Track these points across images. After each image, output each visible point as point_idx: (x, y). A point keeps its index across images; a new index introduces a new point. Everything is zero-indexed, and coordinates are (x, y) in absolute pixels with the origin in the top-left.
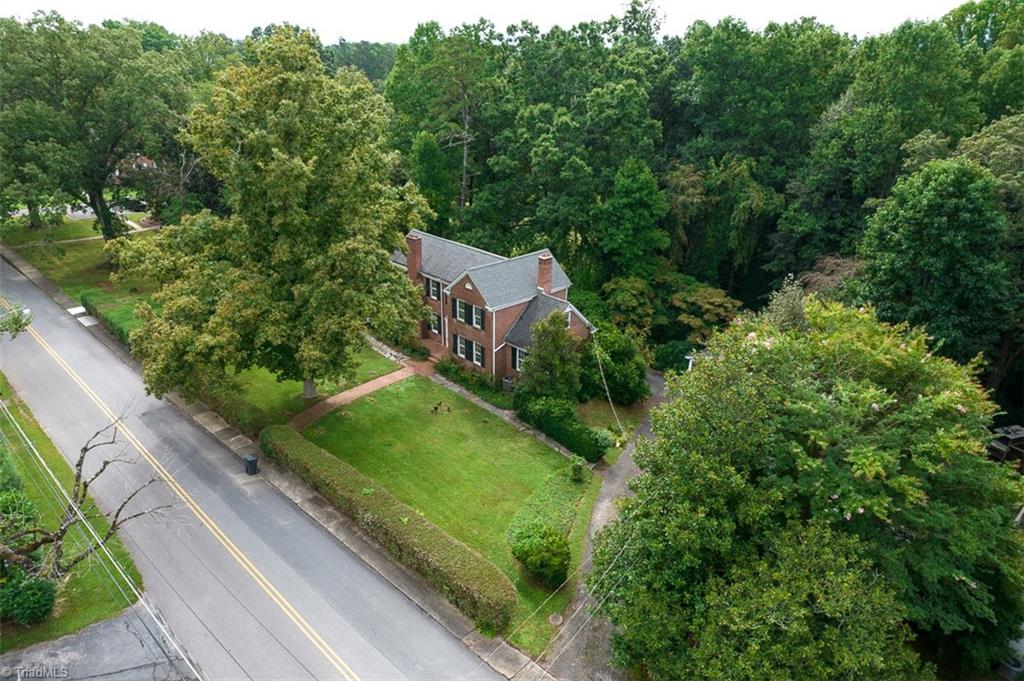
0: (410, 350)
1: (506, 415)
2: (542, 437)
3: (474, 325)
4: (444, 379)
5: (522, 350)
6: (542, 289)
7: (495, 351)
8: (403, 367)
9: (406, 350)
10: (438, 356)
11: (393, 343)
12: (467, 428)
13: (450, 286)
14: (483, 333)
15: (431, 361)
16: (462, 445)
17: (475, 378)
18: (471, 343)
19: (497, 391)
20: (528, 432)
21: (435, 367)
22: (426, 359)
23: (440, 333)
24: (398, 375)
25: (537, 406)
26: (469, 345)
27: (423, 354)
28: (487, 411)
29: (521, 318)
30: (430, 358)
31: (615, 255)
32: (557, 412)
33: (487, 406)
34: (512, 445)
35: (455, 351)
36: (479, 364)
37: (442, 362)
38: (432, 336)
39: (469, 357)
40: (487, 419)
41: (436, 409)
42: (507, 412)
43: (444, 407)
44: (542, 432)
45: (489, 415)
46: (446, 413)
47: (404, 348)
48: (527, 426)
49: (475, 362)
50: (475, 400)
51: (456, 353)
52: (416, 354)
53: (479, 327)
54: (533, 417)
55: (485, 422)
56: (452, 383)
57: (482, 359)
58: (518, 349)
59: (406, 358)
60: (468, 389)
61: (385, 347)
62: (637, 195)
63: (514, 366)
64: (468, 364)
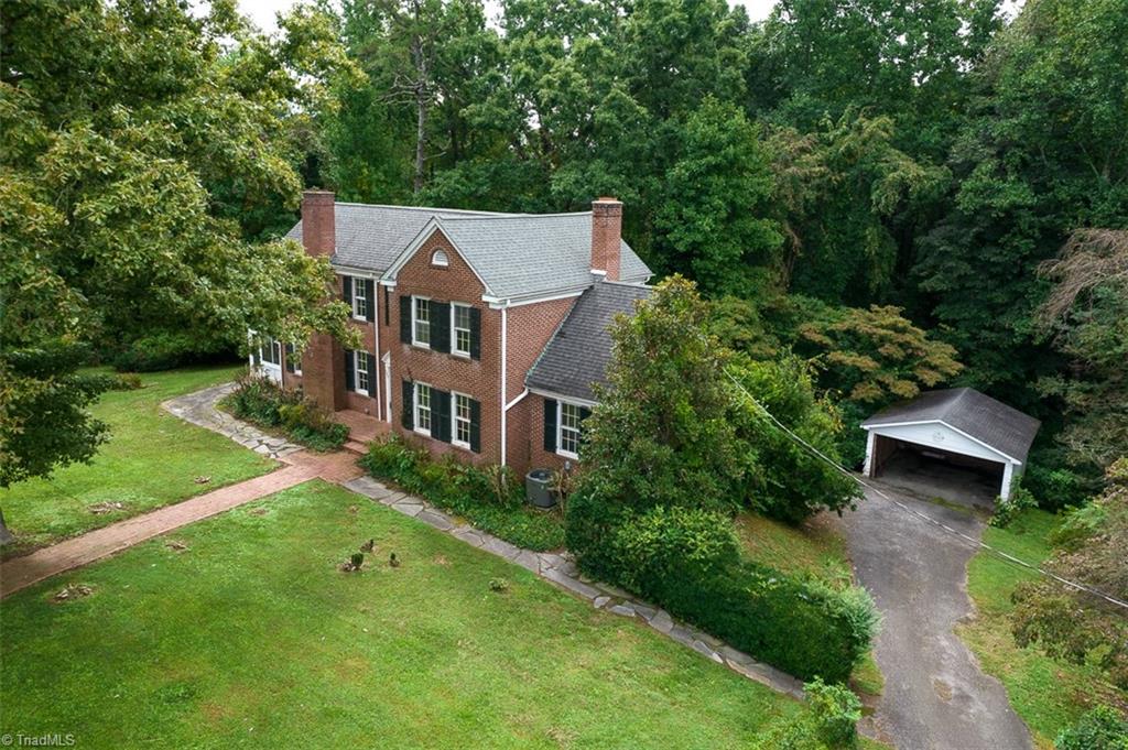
0: (304, 431)
1: (550, 566)
2: (663, 623)
3: (454, 351)
4: (381, 486)
5: (571, 401)
6: (603, 273)
7: (505, 408)
8: (283, 465)
9: (296, 432)
10: (369, 438)
11: (270, 421)
12: (449, 612)
13: (393, 271)
14: (476, 365)
15: (350, 451)
16: (437, 672)
17: (459, 478)
18: (447, 396)
19: (515, 506)
20: (618, 608)
21: (358, 463)
22: (341, 449)
23: (373, 393)
24: (267, 484)
25: (643, 533)
26: (440, 401)
27: (333, 437)
28: (497, 559)
29: (561, 334)
30: (348, 445)
31: (696, 256)
32: (702, 546)
33: (496, 547)
34: (588, 656)
35: (407, 421)
36: (467, 446)
37: (374, 448)
38: (354, 402)
39: (441, 429)
40: (502, 582)
41: (357, 560)
42: (548, 558)
43: (380, 555)
44: (658, 604)
45: (504, 568)
46: (387, 570)
47: (292, 429)
48: (612, 591)
49: (456, 442)
50: (462, 531)
51: (410, 426)
52: (317, 438)
53: (466, 355)
54: (632, 567)
55: (497, 589)
56: (400, 495)
57: (474, 435)
58: (560, 399)
59: (293, 447)
60: (441, 507)
61: (250, 429)
62: (731, 150)
63: (550, 445)
64: (439, 447)
